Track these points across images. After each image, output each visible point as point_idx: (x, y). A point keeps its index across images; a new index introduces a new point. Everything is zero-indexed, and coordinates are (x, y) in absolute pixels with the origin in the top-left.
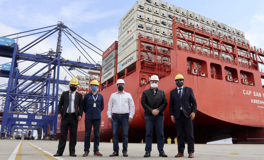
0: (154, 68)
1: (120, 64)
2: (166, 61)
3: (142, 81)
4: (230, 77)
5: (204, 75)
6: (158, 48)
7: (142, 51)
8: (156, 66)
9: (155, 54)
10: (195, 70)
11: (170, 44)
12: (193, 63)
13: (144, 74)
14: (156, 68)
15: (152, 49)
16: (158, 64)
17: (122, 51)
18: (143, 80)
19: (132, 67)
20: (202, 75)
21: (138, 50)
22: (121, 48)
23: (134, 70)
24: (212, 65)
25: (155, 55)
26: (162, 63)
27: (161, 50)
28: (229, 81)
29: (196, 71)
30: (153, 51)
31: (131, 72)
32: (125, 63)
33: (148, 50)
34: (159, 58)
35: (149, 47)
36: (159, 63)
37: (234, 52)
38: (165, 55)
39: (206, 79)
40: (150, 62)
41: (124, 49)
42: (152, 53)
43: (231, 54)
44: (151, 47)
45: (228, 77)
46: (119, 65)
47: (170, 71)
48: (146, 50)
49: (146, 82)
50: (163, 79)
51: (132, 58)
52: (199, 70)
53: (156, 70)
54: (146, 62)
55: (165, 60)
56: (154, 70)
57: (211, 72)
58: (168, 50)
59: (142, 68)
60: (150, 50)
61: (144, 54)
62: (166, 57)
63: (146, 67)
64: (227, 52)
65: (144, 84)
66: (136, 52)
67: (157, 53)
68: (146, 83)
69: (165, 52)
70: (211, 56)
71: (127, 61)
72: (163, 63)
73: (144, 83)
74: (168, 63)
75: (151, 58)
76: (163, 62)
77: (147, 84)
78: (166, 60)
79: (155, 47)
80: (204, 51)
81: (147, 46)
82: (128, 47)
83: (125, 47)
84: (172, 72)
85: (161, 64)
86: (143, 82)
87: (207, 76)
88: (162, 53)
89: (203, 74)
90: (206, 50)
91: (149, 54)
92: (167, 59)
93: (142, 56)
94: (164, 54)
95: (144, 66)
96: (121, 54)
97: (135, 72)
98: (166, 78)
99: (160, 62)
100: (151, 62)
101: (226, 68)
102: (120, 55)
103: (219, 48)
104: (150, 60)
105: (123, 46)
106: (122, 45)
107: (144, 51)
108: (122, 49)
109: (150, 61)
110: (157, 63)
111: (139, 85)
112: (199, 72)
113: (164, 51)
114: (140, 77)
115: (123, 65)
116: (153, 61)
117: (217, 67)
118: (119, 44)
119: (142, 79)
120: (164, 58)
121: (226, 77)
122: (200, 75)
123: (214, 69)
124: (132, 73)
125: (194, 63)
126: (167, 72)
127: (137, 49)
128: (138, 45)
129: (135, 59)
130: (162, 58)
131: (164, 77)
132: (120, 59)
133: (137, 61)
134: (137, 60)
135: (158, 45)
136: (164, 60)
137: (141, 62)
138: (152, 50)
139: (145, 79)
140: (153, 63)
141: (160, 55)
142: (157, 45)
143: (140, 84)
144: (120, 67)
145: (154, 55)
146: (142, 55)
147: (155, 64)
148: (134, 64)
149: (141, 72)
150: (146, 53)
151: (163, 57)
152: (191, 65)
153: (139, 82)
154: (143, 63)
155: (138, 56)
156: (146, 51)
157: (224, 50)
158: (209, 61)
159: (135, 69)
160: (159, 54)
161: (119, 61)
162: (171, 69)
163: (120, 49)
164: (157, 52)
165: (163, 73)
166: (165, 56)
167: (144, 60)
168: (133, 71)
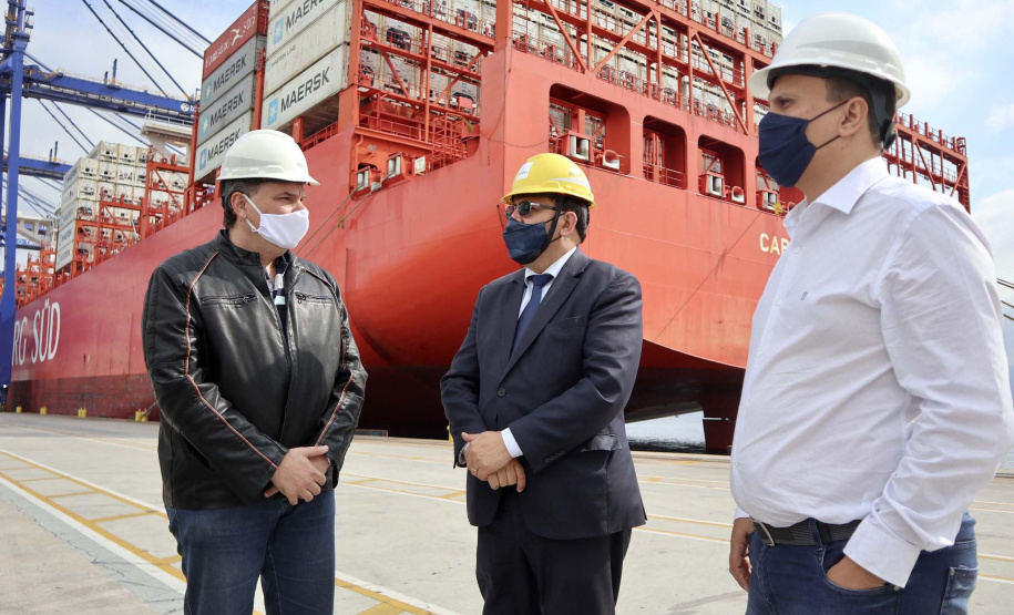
0: (415, 124)
1: (276, 101)
2: (469, 97)
3: (360, 176)
4: (714, 178)
5: (615, 165)
6: (437, 40)
7: (366, 48)
8: (424, 116)
9: (423, 65)
10: (579, 140)
11: (487, 30)
12: (576, 116)
13: (371, 148)
14: (423, 126)
15: (409, 45)
16: (431, 108)
17: (285, 45)
18: (363, 173)
19: (323, 116)
20: (605, 163)
21: (348, 44)
22: (279, 30)
23: (329, 129)
24: (652, 125)
25: (422, 71)
26: (450, 106)
27: (449, 50)
28: (710, 195)
29: (585, 144)
30: (414, 51)
31: (316, 138)
32: (296, 97)
33: (394, 46)
34: (439, 82)
35: (400, 32)
36: (437, 106)
37: (740, 81)
38: (465, 73)
39: (622, 180)
40: (398, 100)
41: (292, 35)
42: (410, 59)
43: (729, 87)
44: (405, 34)
45: (710, 180)
46: (271, 106)
47: (477, 138)
48: (387, 44)
49: (377, 180)
50: (444, 170)
51: (324, 77)
52: (599, 145)
53: (423, 133)
54: (382, 94)
55: (464, 96)
56: (415, 133)
57: (645, 156)
58: (479, 55)
59: (364, 122)
60: (402, 46)
61: (375, 60)
62: (468, 81)
63: (382, 116)
64: (713, 80)
65: (368, 189)
66: (340, 50)
67: (430, 60)
68: (374, 186)
69: (465, 59)
70: (652, 91)
71: (304, 88)
72: (454, 107)
73: (366, 185)
74: (475, 106)
75: (406, 81)
76: (454, 100)
77: (379, 190)
78: (467, 93)
79: (424, 34)
80: (622, 68)
81: (392, 29)
82: (308, 26)
83: (296, 28)
84: (483, 142)
85: (447, 109)
86: (365, 180)
87: (625, 169)
88: (451, 63)
89: (609, 159)
90: (631, 67)
91: (397, 62)
92: (470, 88)
93: (368, 70)
94: (458, 67)
95: (374, 114)
96: (282, 57)
97: (332, 138)
98: (455, 166)
99: (442, 101)
100: (403, 97)
101: (705, 143)
102: (276, 62)
103: (685, 60)
104: (401, 91)
105: (289, 23)
106: (283, 16)
107: (375, 49)
108: (286, 37)
109: (400, 96)
110: (428, 104)
111: (347, 195)
112: (596, 154)
113: (461, 56)
114: (352, 158)
115: (284, 107)
116: (413, 94)
117: (668, 136)
118: (271, 15)
119: (361, 166)
120: (460, 86)
121: (702, 179)
122: (599, 163)
123: (657, 142)
124: (320, 141)
125: (582, 113)
126: (465, 141)
127: (348, 40)
128: (352, 19)
129: (336, 81)
130: (451, 84)
131: (449, 162)
132: (273, 77)
133: (342, 90)
134: (345, 85)
135: (437, 30)
136: (458, 95)
137: (362, 94)
138: (409, 49)
139: (372, 166)
140: (413, 104)
141: (443, 73)
142: (431, 28)
143: (351, 188)
144: (272, 114)
145: (419, 70)
146: (366, 63)
147: (419, 108)
148: (331, 103)
149: (357, 137)
150: (383, 58)
151: (456, 79)
152: (570, 120)
153: (345, 181)
154: (367, 101)
155: (348, 69)
156: (383, 51)
157: (705, 68)
158: (639, 109)
159: (335, 127)
160: (440, 68)
161: (268, 89)
162: (479, 132)
163: (278, 34)
164: (433, 57)
165: (446, 147)
166: (462, 76)
167: (375, 86)
168: (325, 135)
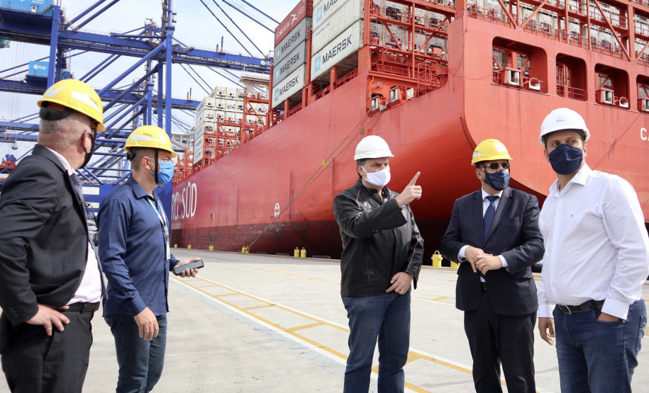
0: (406, 67)
1: (319, 57)
2: (440, 47)
3: (373, 102)
4: (607, 92)
5: (538, 87)
6: (418, 12)
7: (373, 21)
8: (411, 61)
9: (409, 29)
10: (513, 73)
11: (450, 3)
12: (510, 55)
13: (379, 84)
14: (411, 68)
15: (400, 17)
16: (416, 56)
17: (324, 22)
18: (375, 100)
19: (349, 65)
20: (531, 87)
21: (363, 19)
22: (319, 13)
23: (353, 73)
24: (562, 59)
25: (409, 33)
26: (428, 54)
27: (426, 18)
28: (603, 104)
29: (517, 75)
30: (404, 20)
31: (345, 79)
32: (331, 55)
33: (391, 18)
34: (420, 39)
35: (394, 9)
36: (420, 54)
37: (624, 25)
38: (437, 32)
39: (542, 97)
40: (395, 52)
41: (328, 16)
42: (401, 26)
43: (616, 29)
44: (398, 10)
45: (603, 94)
46: (316, 60)
47: (446, 75)
48: (386, 17)
49: (384, 104)
50: (425, 97)
51: (349, 41)
52: (526, 73)
53: (411, 72)
54: (385, 49)
55: (437, 47)
56: (406, 73)
57: (558, 78)
58: (445, 20)
59: (374, 68)
60: (396, 18)
61: (380, 28)
62: (439, 37)
63: (385, 63)
64: (604, 25)
65: (378, 110)
66: (358, 23)
67: (414, 25)
68: (382, 108)
69: (436, 23)
70: (562, 35)
71: (336, 49)
72: (430, 54)
73: (377, 107)
74: (443, 53)
75: (399, 40)
76: (430, 50)
77: (385, 110)
78: (438, 45)
79: (409, 9)
80: (541, 21)
81: (389, 8)
82: (337, 10)
83: (330, 11)
84: (450, 77)
85: (426, 56)
86: (376, 104)
87: (544, 89)
88: (427, 27)
89: (534, 83)
90: (548, 20)
91: (394, 28)
92: (440, 42)
93: (376, 35)
94: (432, 29)
95: (380, 62)
96: (322, 30)
97: (354, 78)
98: (435, 94)
99: (422, 51)
100: (398, 50)
101: (600, 68)
102: (319, 33)
103: (584, 14)
104: (396, 47)
105: (325, 9)
106: (322, 5)
107: (379, 21)
108: (324, 18)
109: (396, 49)
110: (414, 54)
111: (365, 114)
112: (524, 80)
113: (434, 21)
114: (368, 91)
115: (324, 61)
116: (404, 48)
117: (574, 66)
118: (314, 4)
119: (373, 95)
120: (434, 41)
121: (598, 93)
122: (526, 87)
123: (566, 70)
124: (348, 80)
125: (514, 54)
126: (439, 77)
127: (362, 17)
128: (365, 4)
129: (356, 43)
130: (428, 40)
131: (428, 91)
132: (317, 42)
133: (360, 49)
134: (362, 45)
135: (418, 6)
136: (432, 47)
137: (372, 50)
138: (400, 20)
139: (380, 95)
140: (404, 54)
141: (423, 33)
142: (414, 5)
143: (368, 109)
144: (317, 66)
145: (407, 32)
146: (374, 31)
147: (408, 56)
148: (353, 57)
149: (370, 77)
150: (384, 26)
151: (431, 37)
152: (507, 58)
153: (364, 105)
154: (375, 54)
155: (363, 35)
156: (385, 22)
157: (598, 18)
158: (553, 49)
159: (356, 71)
160: (420, 30)
161: (314, 50)
162: (447, 71)
163: (319, 16)
164: (416, 23)
165: (427, 82)
166: (435, 34)
167: (380, 45)
168: (351, 76)
